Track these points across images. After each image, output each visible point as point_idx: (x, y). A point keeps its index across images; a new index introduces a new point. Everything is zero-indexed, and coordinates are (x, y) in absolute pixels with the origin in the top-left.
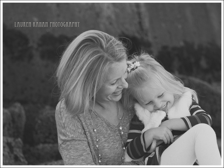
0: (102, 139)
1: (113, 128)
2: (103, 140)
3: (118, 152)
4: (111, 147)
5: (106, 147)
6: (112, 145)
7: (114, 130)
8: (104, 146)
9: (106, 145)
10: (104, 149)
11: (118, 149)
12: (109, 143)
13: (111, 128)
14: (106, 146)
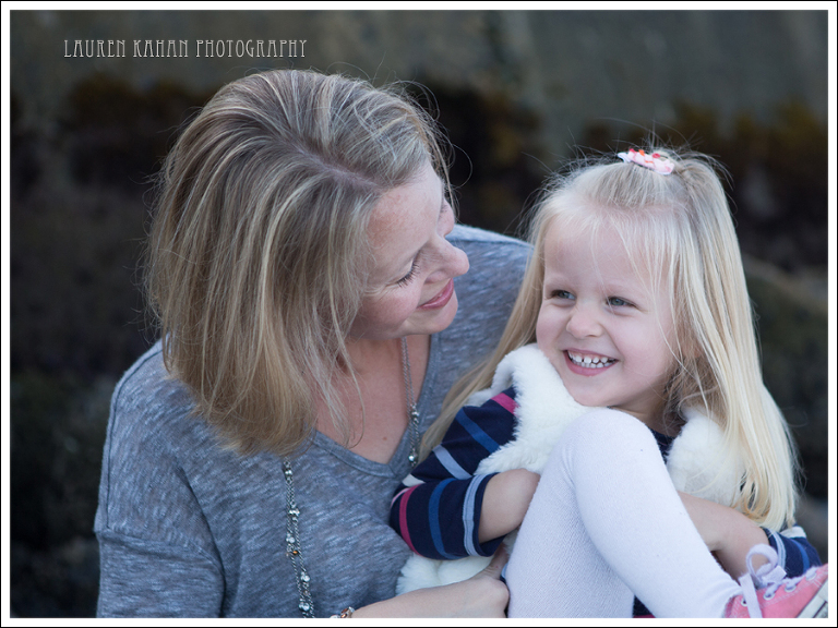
0: (317, 518)
1: (369, 474)
2: (320, 520)
3: (390, 566)
4: (356, 545)
5: (336, 550)
6: (364, 535)
7: (376, 480)
8: (326, 546)
9: (335, 538)
10: (327, 557)
11: (388, 552)
12: (347, 529)
13: (361, 473)
14: (335, 542)
